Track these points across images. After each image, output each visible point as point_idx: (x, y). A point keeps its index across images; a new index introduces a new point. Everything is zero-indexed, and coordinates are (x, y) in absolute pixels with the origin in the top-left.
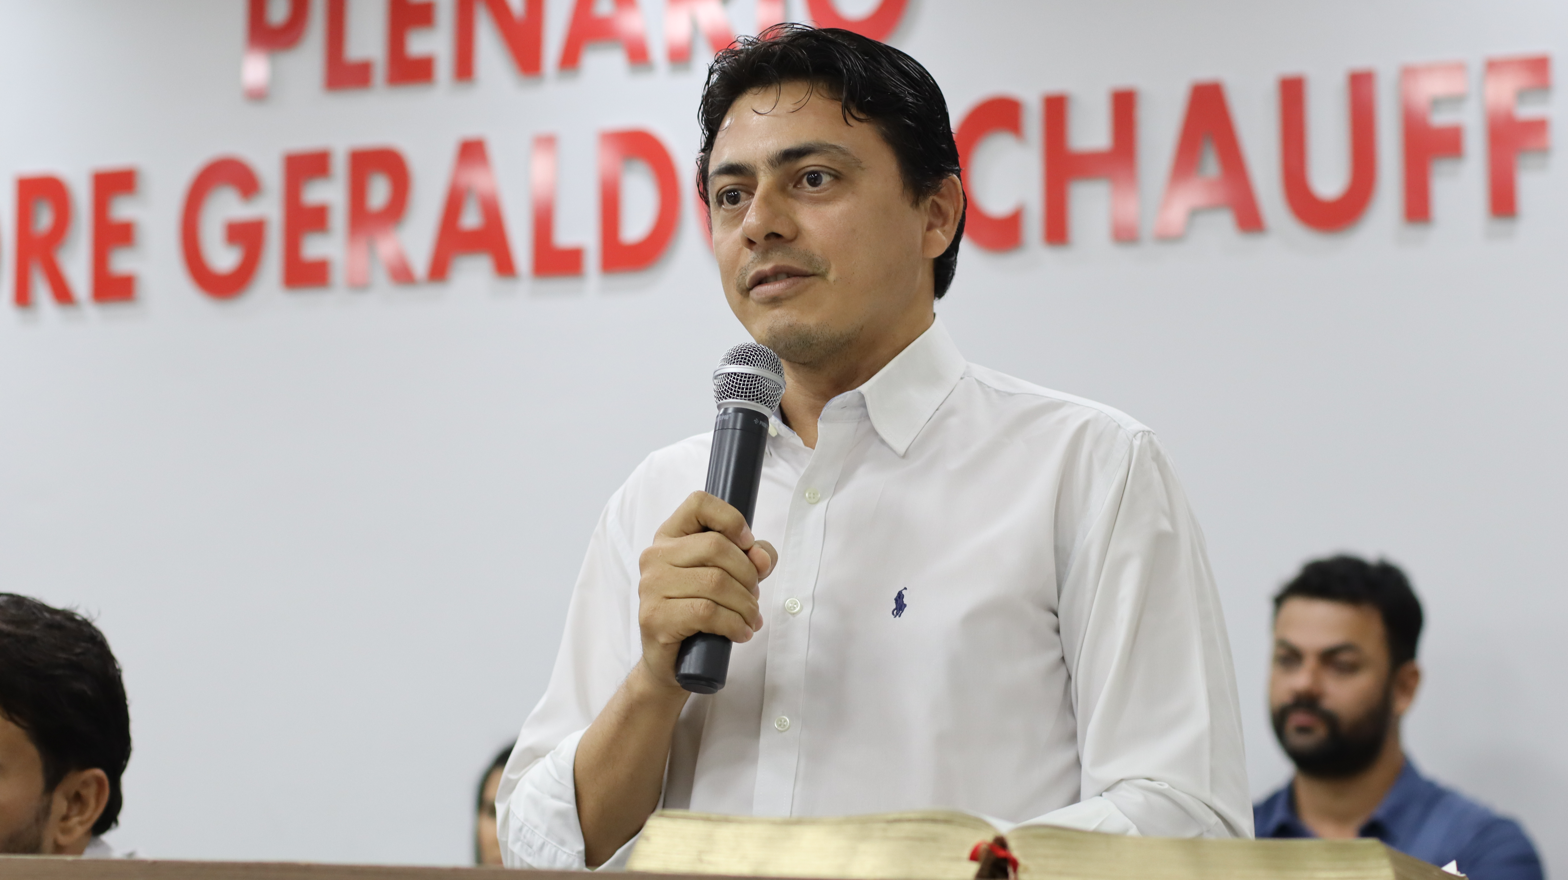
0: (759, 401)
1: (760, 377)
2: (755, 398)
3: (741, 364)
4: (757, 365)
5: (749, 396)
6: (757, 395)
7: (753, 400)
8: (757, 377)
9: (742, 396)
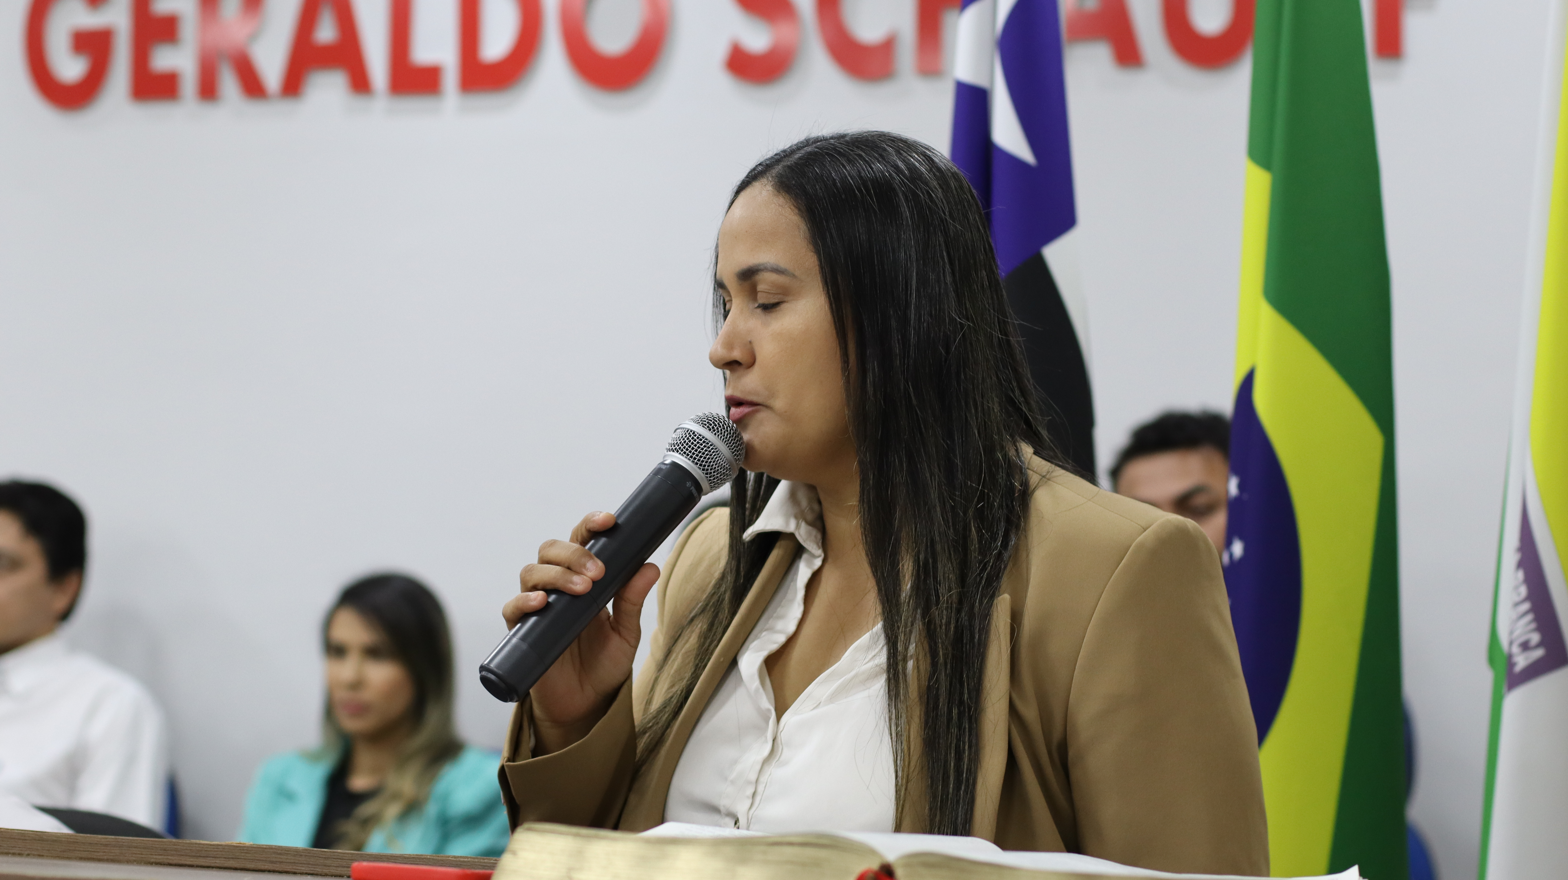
0: (702, 467)
1: (714, 446)
2: (699, 463)
3: (704, 427)
4: (718, 435)
5: (695, 459)
6: (707, 470)
7: (697, 464)
8: (711, 445)
9: (688, 455)
